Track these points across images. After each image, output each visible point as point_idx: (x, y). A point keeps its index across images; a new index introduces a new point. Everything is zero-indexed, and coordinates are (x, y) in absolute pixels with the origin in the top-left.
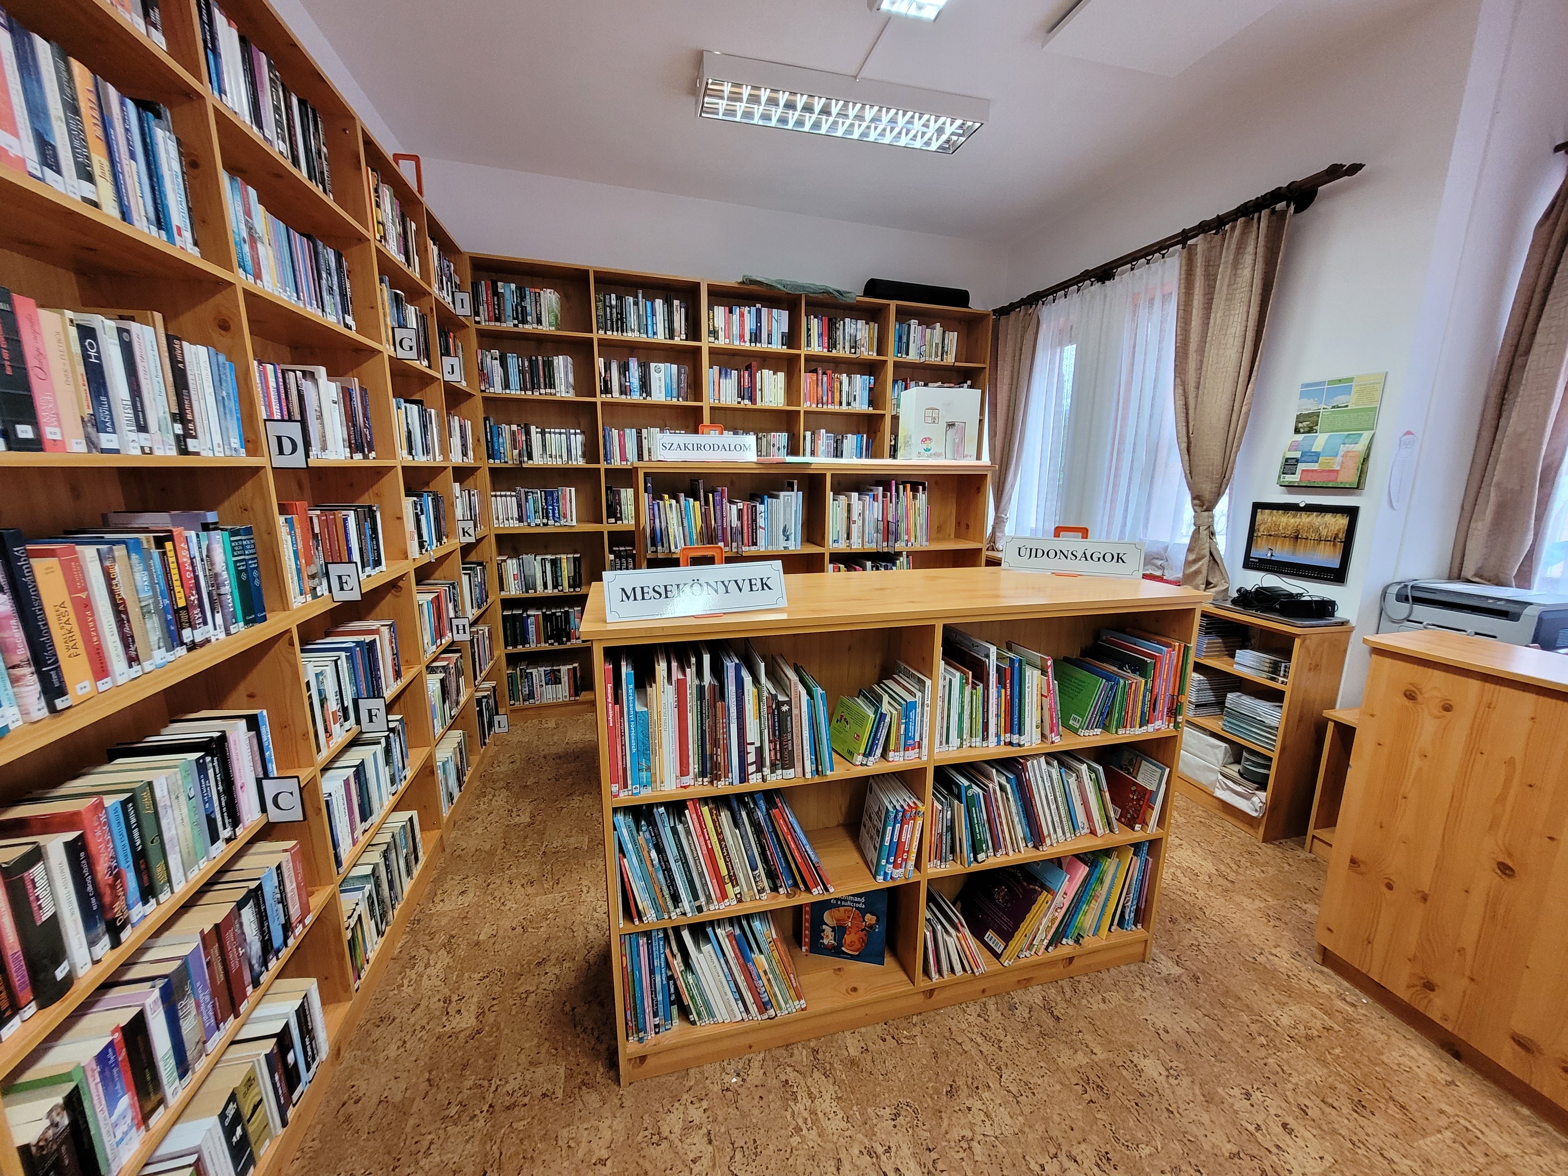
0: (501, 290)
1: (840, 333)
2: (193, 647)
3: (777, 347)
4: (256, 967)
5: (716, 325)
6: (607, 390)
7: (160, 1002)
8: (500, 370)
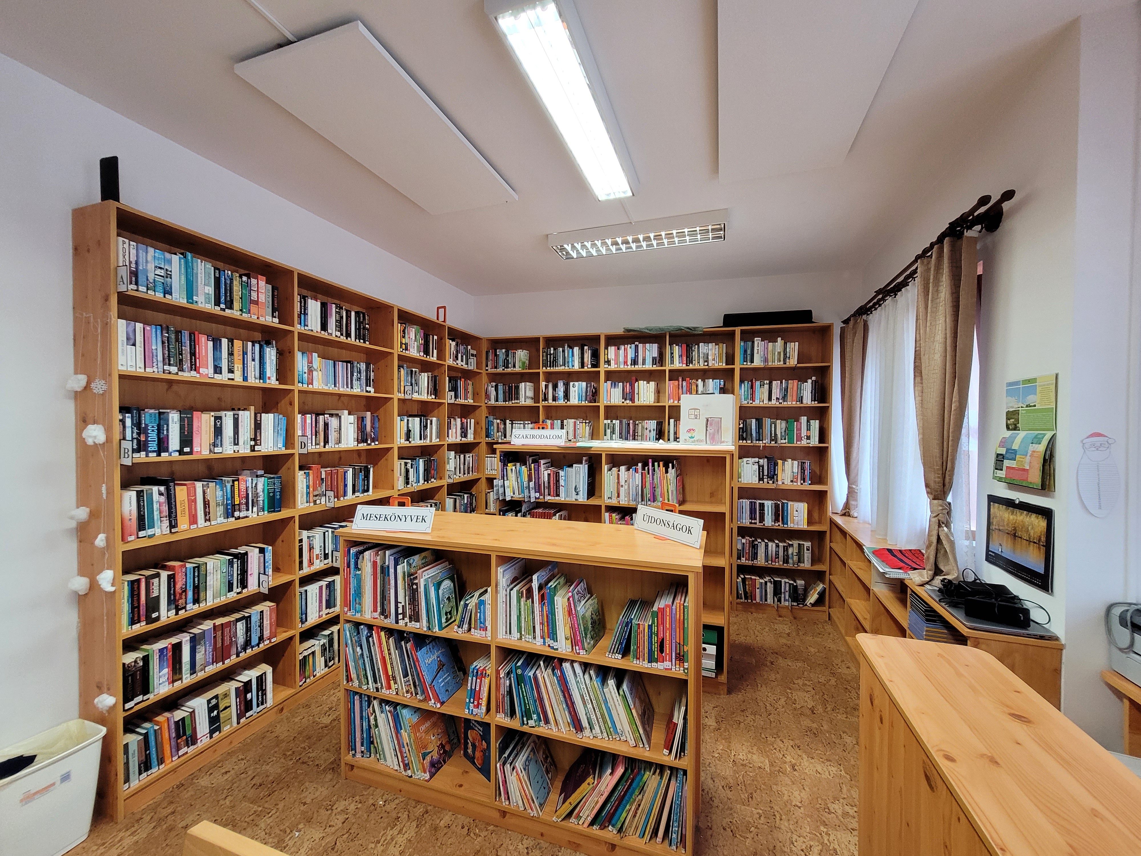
0: (498, 353)
1: (695, 354)
2: (239, 518)
3: (649, 366)
4: (239, 648)
5: (609, 357)
6: (546, 399)
7: (189, 642)
8: (494, 393)
